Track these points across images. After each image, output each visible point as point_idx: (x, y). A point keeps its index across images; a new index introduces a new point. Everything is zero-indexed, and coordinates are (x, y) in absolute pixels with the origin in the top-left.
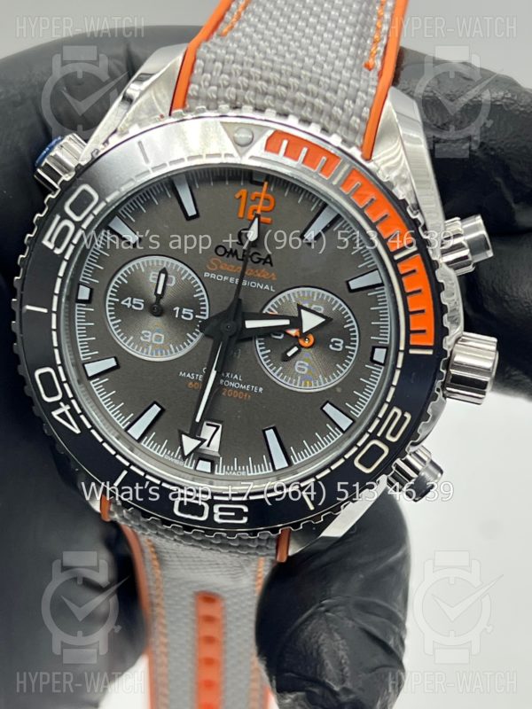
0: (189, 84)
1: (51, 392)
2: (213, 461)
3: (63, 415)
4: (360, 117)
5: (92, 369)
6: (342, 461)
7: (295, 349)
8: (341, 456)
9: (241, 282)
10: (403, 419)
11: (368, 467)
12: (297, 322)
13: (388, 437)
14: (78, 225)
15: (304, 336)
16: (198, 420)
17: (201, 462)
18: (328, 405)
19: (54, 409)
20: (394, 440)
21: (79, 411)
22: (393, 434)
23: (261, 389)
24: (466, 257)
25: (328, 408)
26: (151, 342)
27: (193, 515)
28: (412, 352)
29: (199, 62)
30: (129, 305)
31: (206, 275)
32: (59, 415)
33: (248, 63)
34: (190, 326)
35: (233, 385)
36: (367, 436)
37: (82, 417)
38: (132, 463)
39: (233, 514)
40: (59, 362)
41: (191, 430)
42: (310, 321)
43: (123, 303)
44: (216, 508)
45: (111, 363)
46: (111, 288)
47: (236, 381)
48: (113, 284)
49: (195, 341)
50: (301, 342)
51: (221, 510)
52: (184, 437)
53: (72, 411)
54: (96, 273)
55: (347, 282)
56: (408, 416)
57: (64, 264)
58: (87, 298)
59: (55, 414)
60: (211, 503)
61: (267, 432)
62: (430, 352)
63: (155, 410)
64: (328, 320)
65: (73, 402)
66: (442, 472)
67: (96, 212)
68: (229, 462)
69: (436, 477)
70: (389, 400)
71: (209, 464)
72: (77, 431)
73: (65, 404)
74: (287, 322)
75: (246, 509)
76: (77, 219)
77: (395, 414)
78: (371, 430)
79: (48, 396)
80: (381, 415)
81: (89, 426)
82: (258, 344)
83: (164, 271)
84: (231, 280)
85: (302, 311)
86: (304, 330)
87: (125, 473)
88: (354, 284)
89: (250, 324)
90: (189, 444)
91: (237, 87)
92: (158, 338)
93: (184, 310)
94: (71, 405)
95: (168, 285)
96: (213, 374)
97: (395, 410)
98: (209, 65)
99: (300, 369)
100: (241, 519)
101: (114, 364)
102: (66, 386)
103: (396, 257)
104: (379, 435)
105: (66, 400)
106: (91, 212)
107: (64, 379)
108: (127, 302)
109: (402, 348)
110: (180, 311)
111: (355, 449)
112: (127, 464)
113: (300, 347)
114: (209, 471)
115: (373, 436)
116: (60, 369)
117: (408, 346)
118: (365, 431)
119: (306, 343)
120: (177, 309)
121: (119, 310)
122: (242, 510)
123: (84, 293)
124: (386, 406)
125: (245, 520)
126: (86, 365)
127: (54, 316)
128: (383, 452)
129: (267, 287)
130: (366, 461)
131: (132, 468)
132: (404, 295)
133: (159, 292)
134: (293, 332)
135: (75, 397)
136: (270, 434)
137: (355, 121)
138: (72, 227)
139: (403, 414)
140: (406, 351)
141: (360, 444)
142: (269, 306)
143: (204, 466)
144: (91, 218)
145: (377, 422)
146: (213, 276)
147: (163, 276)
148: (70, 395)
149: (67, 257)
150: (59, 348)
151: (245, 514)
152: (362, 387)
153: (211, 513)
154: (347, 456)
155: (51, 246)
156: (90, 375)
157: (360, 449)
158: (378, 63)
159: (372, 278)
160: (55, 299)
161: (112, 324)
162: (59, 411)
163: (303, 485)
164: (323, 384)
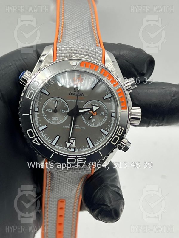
0: (56, 54)
1: (32, 135)
2: (74, 149)
3: (35, 141)
6: (108, 142)
7: (92, 116)
8: (108, 141)
9: (77, 101)
10: (122, 129)
11: (115, 143)
12: (92, 109)
13: (119, 134)
14: (35, 91)
15: (94, 112)
16: (70, 138)
17: (71, 149)
19: (33, 140)
20: (120, 135)
21: (40, 139)
22: (120, 134)
23: (84, 128)
24: (131, 88)
25: (102, 130)
26: (55, 120)
27: (72, 162)
29: (58, 48)
30: (48, 111)
31: (67, 100)
32: (34, 141)
33: (70, 47)
34: (64, 114)
35: (77, 128)
36: (114, 135)
37: (41, 141)
38: (55, 151)
39: (82, 160)
40: (33, 127)
41: (68, 140)
42: (95, 108)
43: (47, 111)
45: (45, 126)
46: (43, 107)
47: (78, 127)
48: (44, 106)
49: (66, 118)
50: (93, 114)
51: (79, 160)
52: (67, 143)
53: (38, 140)
54: (39, 104)
55: (103, 97)
57: (32, 102)
58: (37, 110)
59: (33, 141)
60: (76, 158)
61: (87, 139)
63: (58, 137)
64: (100, 107)
65: (38, 137)
66: (131, 144)
68: (78, 148)
69: (129, 146)
70: (118, 125)
71: (73, 149)
72: (40, 145)
73: (36, 138)
74: (89, 109)
75: (85, 159)
77: (120, 128)
78: (115, 133)
79: (31, 137)
80: (116, 129)
81: (43, 143)
82: (82, 116)
83: (56, 101)
84: (74, 101)
85: (93, 106)
86: (94, 111)
87: (53, 153)
88: (105, 98)
89: (80, 111)
92: (56, 119)
93: (63, 110)
94: (37, 138)
95: (58, 104)
96: (73, 125)
98: (61, 49)
99: (93, 121)
101: (46, 127)
102: (36, 133)
103: (116, 89)
104: (117, 134)
105: (36, 137)
107: (35, 131)
110: (62, 110)
111: (111, 139)
113: (93, 115)
114: (74, 151)
115: (115, 135)
116: (34, 129)
118: (113, 133)
119: (95, 114)
120: (61, 110)
121: (46, 113)
122: (84, 159)
123: (37, 109)
124: (117, 127)
125: (85, 162)
126: (39, 128)
127: (31, 116)
128: (118, 138)
129: (83, 101)
133: (56, 106)
134: (91, 112)
135: (38, 136)
136: (88, 139)
137: (99, 58)
138: (33, 92)
141: (112, 137)
142: (84, 106)
143: (72, 150)
145: (116, 131)
146: (69, 100)
147: (56, 102)
148: (37, 136)
149: (33, 100)
150: (33, 124)
152: (110, 124)
153: (77, 161)
154: (109, 141)
155: (28, 98)
156: (40, 130)
158: (99, 45)
160: (31, 111)
161: (44, 116)
162: (34, 140)
163: (99, 150)
164: (100, 124)
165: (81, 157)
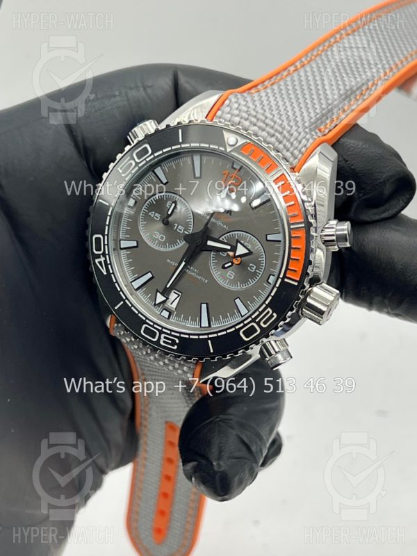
1: (98, 249)
2: (170, 313)
3: (100, 263)
4: (300, 151)
5: (124, 244)
6: (234, 329)
7: (230, 264)
8: (234, 326)
9: (210, 218)
10: (272, 316)
11: (247, 337)
12: (234, 249)
13: (262, 324)
14: (137, 164)
15: (235, 257)
16: (168, 286)
17: (164, 311)
18: (238, 299)
19: (97, 258)
20: (264, 326)
21: (109, 262)
22: (265, 323)
23: (206, 281)
25: (238, 301)
26: (158, 239)
27: (150, 336)
28: (286, 280)
29: (227, 102)
30: (152, 216)
31: (196, 211)
34: (180, 236)
35: (193, 274)
37: (109, 266)
38: (127, 298)
39: (170, 342)
40: (106, 233)
41: (163, 291)
42: (241, 250)
43: (150, 214)
44: (163, 336)
45: (134, 244)
46: (146, 204)
47: (194, 272)
48: (148, 202)
49: (181, 245)
50: (234, 260)
51: (165, 338)
52: (158, 293)
53: (105, 261)
55: (266, 235)
56: (275, 315)
57: (124, 182)
58: (132, 205)
59: (97, 261)
60: (161, 332)
61: (202, 305)
62: (296, 284)
63: (149, 275)
64: (250, 253)
65: (107, 256)
66: (291, 357)
67: (148, 160)
68: (178, 316)
69: (286, 359)
70: (267, 302)
71: (168, 313)
72: (105, 273)
73: (103, 257)
74: (229, 247)
75: (177, 341)
76: (138, 161)
77: (268, 312)
78: (253, 317)
79: (96, 250)
80: (260, 310)
81: (111, 272)
82: (212, 256)
83: (175, 202)
85: (239, 244)
86: (237, 254)
87: (122, 302)
88: (269, 237)
89: (210, 243)
90: (160, 298)
91: (241, 118)
92: (162, 238)
93: (180, 227)
94: (106, 258)
95: (175, 210)
96: (184, 263)
97: (269, 309)
98: (232, 104)
99: (229, 276)
100: (174, 346)
101: (136, 245)
102: (106, 247)
103: (292, 227)
104: (257, 321)
105: (104, 254)
106: (145, 159)
107: (106, 243)
108: (152, 214)
109: (281, 276)
110: (178, 226)
111: (242, 325)
112: (124, 298)
113: (233, 263)
114: (167, 317)
115: (253, 320)
116: (106, 237)
117: (285, 276)
118: (250, 316)
119: (236, 262)
120: (176, 225)
121: (147, 217)
122: (175, 341)
123: (131, 202)
124: (264, 306)
125: (175, 347)
126: (122, 242)
127: (111, 208)
128: (256, 331)
129: (225, 226)
130: (247, 333)
131: (126, 301)
132: (290, 248)
133: (169, 213)
134: (231, 254)
135: (109, 254)
136: (204, 306)
137: (296, 152)
138: (134, 164)
139: (273, 312)
140: (283, 279)
141: (245, 322)
142: (223, 237)
143: (165, 314)
144: (144, 162)
145: (257, 313)
147: (174, 205)
148: (107, 253)
149: (127, 179)
150: (109, 225)
151: (176, 344)
152: (258, 295)
153: (159, 338)
154: (237, 327)
155: (121, 171)
156: (122, 247)
157: (245, 325)
159: (278, 237)
160: (115, 199)
161: (141, 223)
162: (99, 260)
163: (210, 336)
164: (239, 288)
165: (170, 335)
